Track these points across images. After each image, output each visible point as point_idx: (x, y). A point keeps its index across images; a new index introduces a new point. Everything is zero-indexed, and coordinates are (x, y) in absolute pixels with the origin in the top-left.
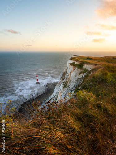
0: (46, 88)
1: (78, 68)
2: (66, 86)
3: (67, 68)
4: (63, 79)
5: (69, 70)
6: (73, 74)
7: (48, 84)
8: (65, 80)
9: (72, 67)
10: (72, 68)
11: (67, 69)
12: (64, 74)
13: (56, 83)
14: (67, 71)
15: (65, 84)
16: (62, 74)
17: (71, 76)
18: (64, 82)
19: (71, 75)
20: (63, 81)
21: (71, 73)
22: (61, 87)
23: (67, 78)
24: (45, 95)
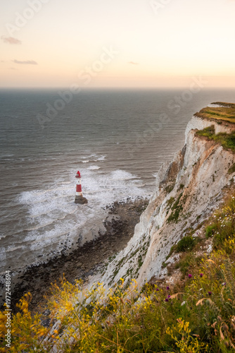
0: (110, 220)
1: (225, 148)
2: (177, 215)
3: (185, 149)
4: (169, 190)
5: (191, 158)
6: (206, 171)
7: (116, 204)
8: (173, 194)
9: (202, 143)
10: (202, 149)
11: (183, 153)
12: (173, 170)
13: (146, 203)
14: (182, 161)
15: (176, 206)
16: (166, 169)
17: (198, 177)
18: (170, 202)
19: (199, 175)
20: (168, 197)
21: (197, 165)
22: (161, 219)
23: (182, 186)
24: (104, 245)
